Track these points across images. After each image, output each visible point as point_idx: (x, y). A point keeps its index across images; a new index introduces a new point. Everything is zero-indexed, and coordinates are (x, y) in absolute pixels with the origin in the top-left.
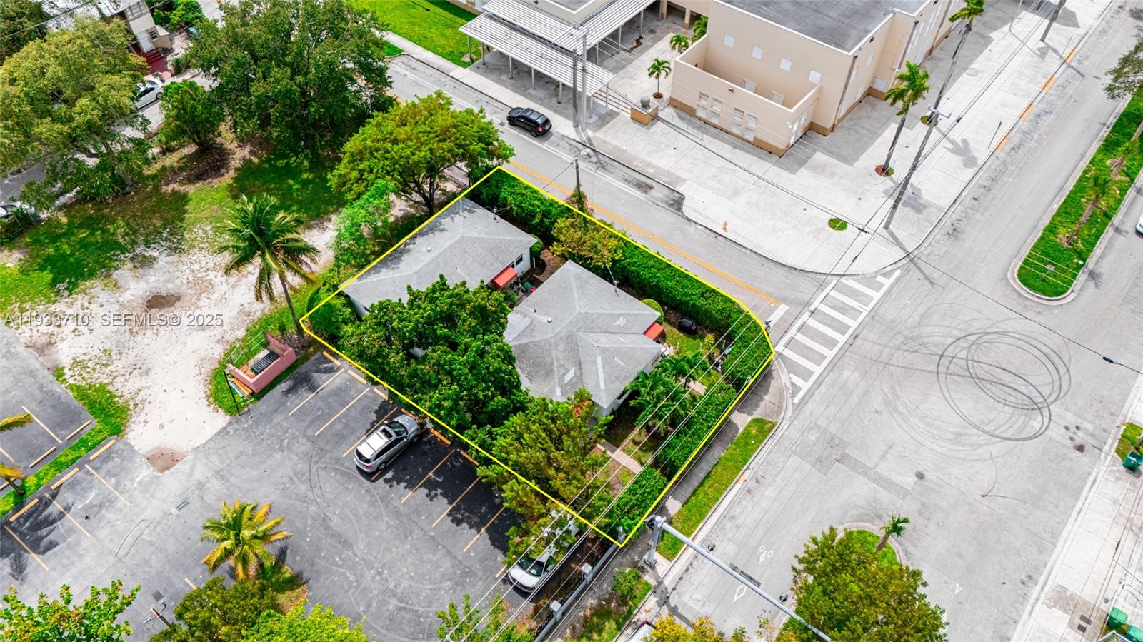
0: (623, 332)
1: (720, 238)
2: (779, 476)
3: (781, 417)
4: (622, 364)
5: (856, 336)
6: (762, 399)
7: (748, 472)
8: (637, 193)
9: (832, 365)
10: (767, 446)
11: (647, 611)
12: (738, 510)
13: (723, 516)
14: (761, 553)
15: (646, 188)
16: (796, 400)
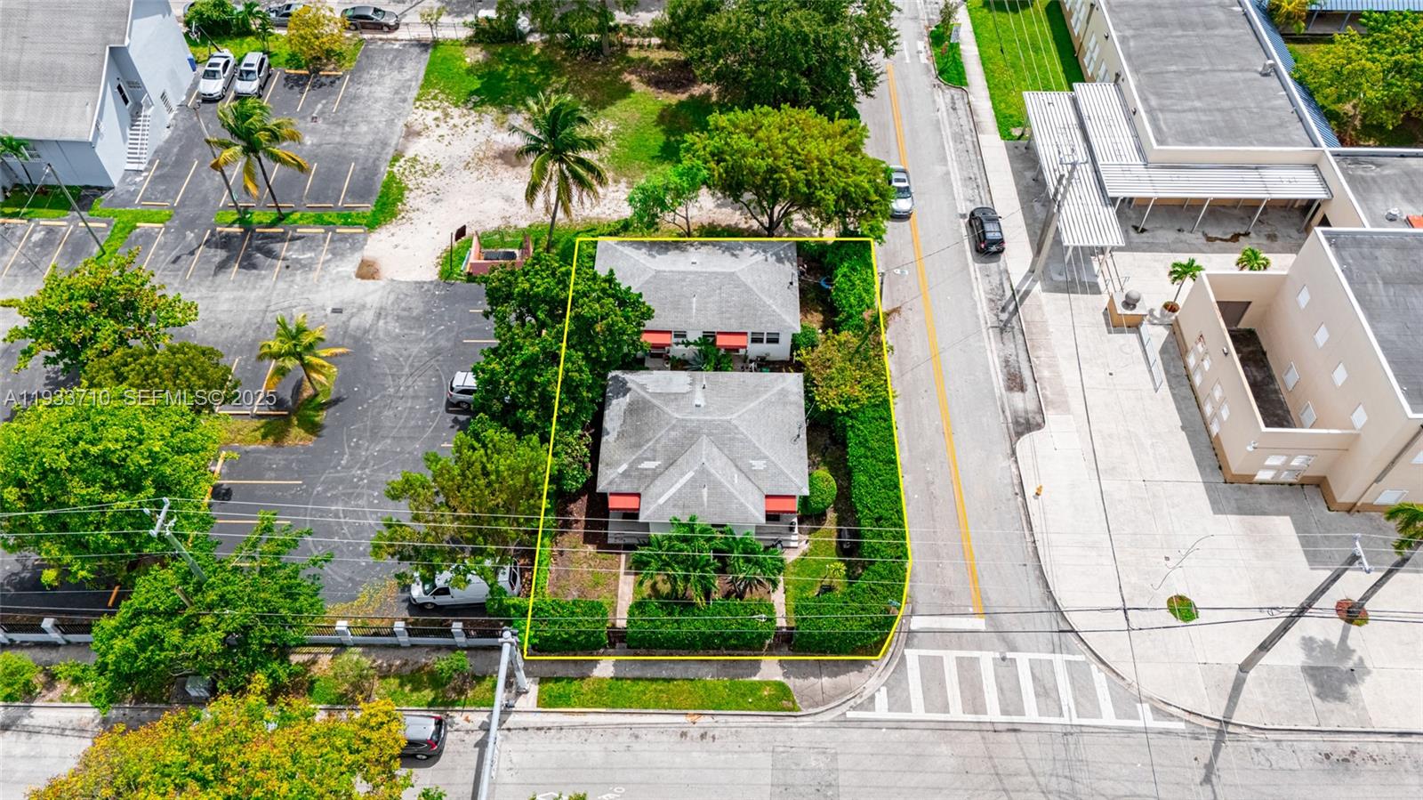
0: (748, 474)
1: (1020, 499)
2: (730, 756)
3: (811, 711)
4: (705, 499)
5: (1015, 730)
6: (819, 676)
7: (709, 719)
8: (999, 381)
9: (942, 726)
10: (760, 719)
11: (467, 720)
12: (649, 737)
13: (631, 727)
14: (612, 792)
15: (1015, 382)
16: (851, 715)
